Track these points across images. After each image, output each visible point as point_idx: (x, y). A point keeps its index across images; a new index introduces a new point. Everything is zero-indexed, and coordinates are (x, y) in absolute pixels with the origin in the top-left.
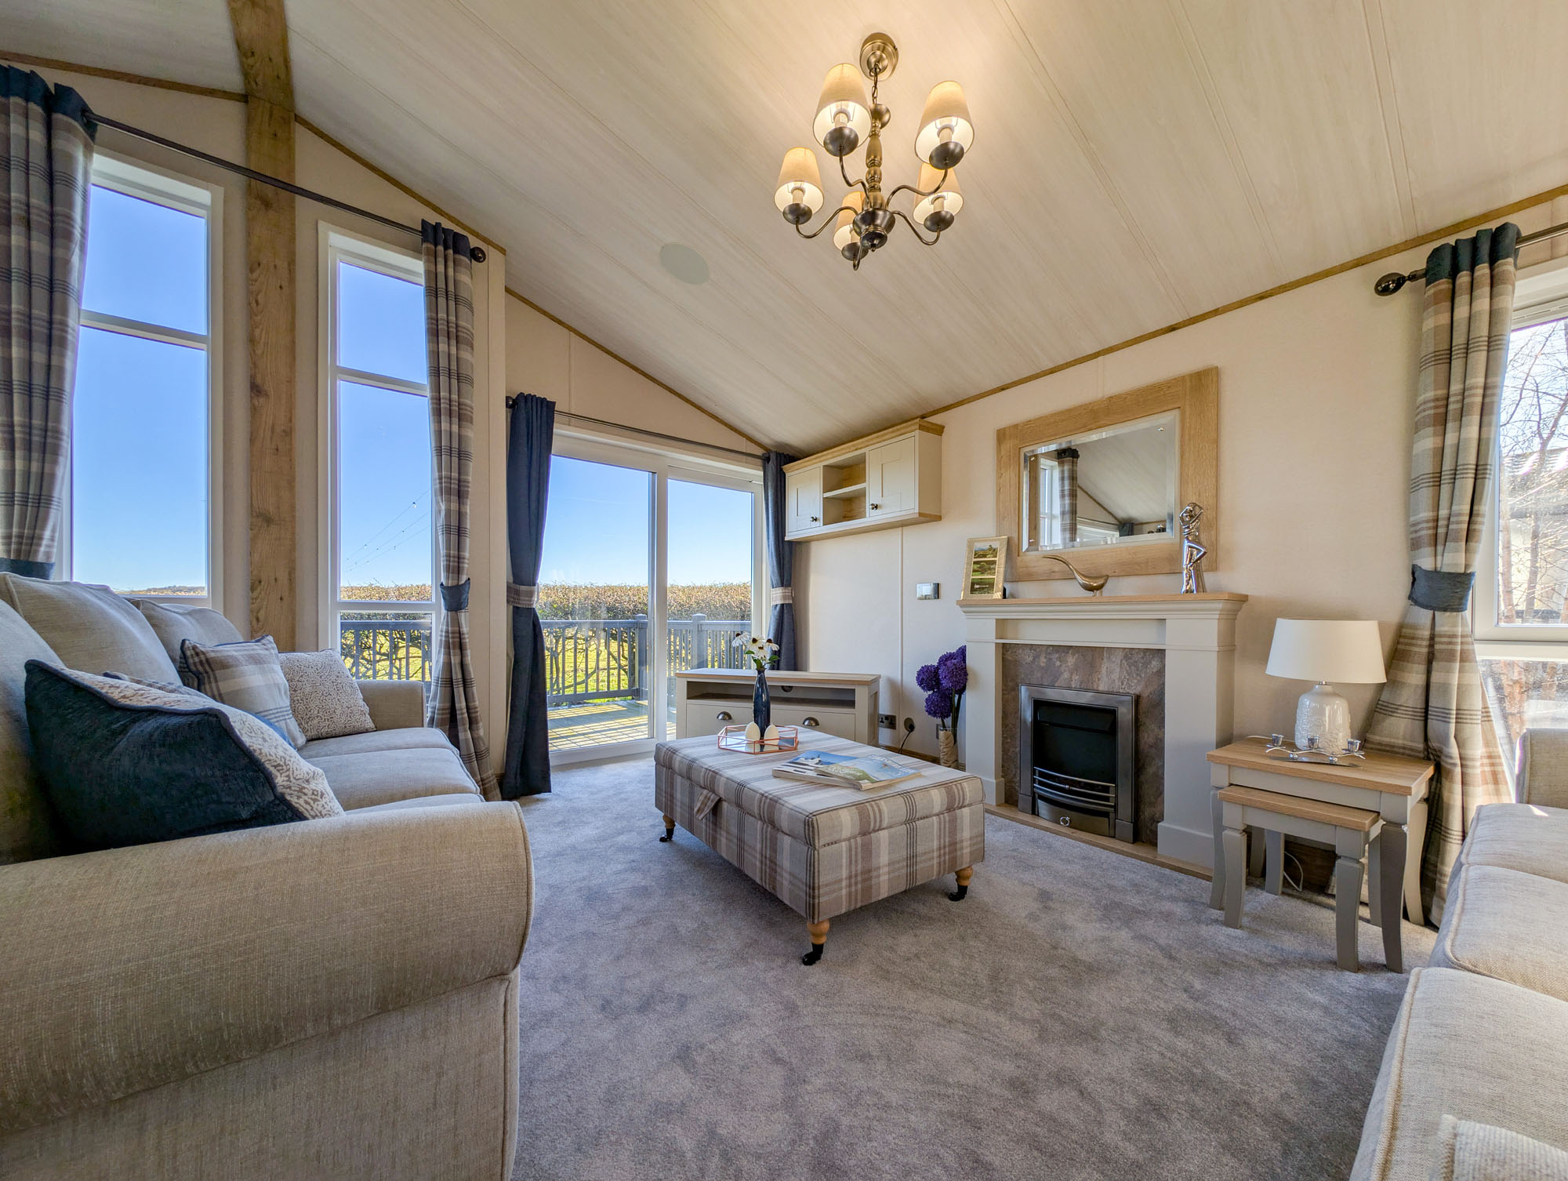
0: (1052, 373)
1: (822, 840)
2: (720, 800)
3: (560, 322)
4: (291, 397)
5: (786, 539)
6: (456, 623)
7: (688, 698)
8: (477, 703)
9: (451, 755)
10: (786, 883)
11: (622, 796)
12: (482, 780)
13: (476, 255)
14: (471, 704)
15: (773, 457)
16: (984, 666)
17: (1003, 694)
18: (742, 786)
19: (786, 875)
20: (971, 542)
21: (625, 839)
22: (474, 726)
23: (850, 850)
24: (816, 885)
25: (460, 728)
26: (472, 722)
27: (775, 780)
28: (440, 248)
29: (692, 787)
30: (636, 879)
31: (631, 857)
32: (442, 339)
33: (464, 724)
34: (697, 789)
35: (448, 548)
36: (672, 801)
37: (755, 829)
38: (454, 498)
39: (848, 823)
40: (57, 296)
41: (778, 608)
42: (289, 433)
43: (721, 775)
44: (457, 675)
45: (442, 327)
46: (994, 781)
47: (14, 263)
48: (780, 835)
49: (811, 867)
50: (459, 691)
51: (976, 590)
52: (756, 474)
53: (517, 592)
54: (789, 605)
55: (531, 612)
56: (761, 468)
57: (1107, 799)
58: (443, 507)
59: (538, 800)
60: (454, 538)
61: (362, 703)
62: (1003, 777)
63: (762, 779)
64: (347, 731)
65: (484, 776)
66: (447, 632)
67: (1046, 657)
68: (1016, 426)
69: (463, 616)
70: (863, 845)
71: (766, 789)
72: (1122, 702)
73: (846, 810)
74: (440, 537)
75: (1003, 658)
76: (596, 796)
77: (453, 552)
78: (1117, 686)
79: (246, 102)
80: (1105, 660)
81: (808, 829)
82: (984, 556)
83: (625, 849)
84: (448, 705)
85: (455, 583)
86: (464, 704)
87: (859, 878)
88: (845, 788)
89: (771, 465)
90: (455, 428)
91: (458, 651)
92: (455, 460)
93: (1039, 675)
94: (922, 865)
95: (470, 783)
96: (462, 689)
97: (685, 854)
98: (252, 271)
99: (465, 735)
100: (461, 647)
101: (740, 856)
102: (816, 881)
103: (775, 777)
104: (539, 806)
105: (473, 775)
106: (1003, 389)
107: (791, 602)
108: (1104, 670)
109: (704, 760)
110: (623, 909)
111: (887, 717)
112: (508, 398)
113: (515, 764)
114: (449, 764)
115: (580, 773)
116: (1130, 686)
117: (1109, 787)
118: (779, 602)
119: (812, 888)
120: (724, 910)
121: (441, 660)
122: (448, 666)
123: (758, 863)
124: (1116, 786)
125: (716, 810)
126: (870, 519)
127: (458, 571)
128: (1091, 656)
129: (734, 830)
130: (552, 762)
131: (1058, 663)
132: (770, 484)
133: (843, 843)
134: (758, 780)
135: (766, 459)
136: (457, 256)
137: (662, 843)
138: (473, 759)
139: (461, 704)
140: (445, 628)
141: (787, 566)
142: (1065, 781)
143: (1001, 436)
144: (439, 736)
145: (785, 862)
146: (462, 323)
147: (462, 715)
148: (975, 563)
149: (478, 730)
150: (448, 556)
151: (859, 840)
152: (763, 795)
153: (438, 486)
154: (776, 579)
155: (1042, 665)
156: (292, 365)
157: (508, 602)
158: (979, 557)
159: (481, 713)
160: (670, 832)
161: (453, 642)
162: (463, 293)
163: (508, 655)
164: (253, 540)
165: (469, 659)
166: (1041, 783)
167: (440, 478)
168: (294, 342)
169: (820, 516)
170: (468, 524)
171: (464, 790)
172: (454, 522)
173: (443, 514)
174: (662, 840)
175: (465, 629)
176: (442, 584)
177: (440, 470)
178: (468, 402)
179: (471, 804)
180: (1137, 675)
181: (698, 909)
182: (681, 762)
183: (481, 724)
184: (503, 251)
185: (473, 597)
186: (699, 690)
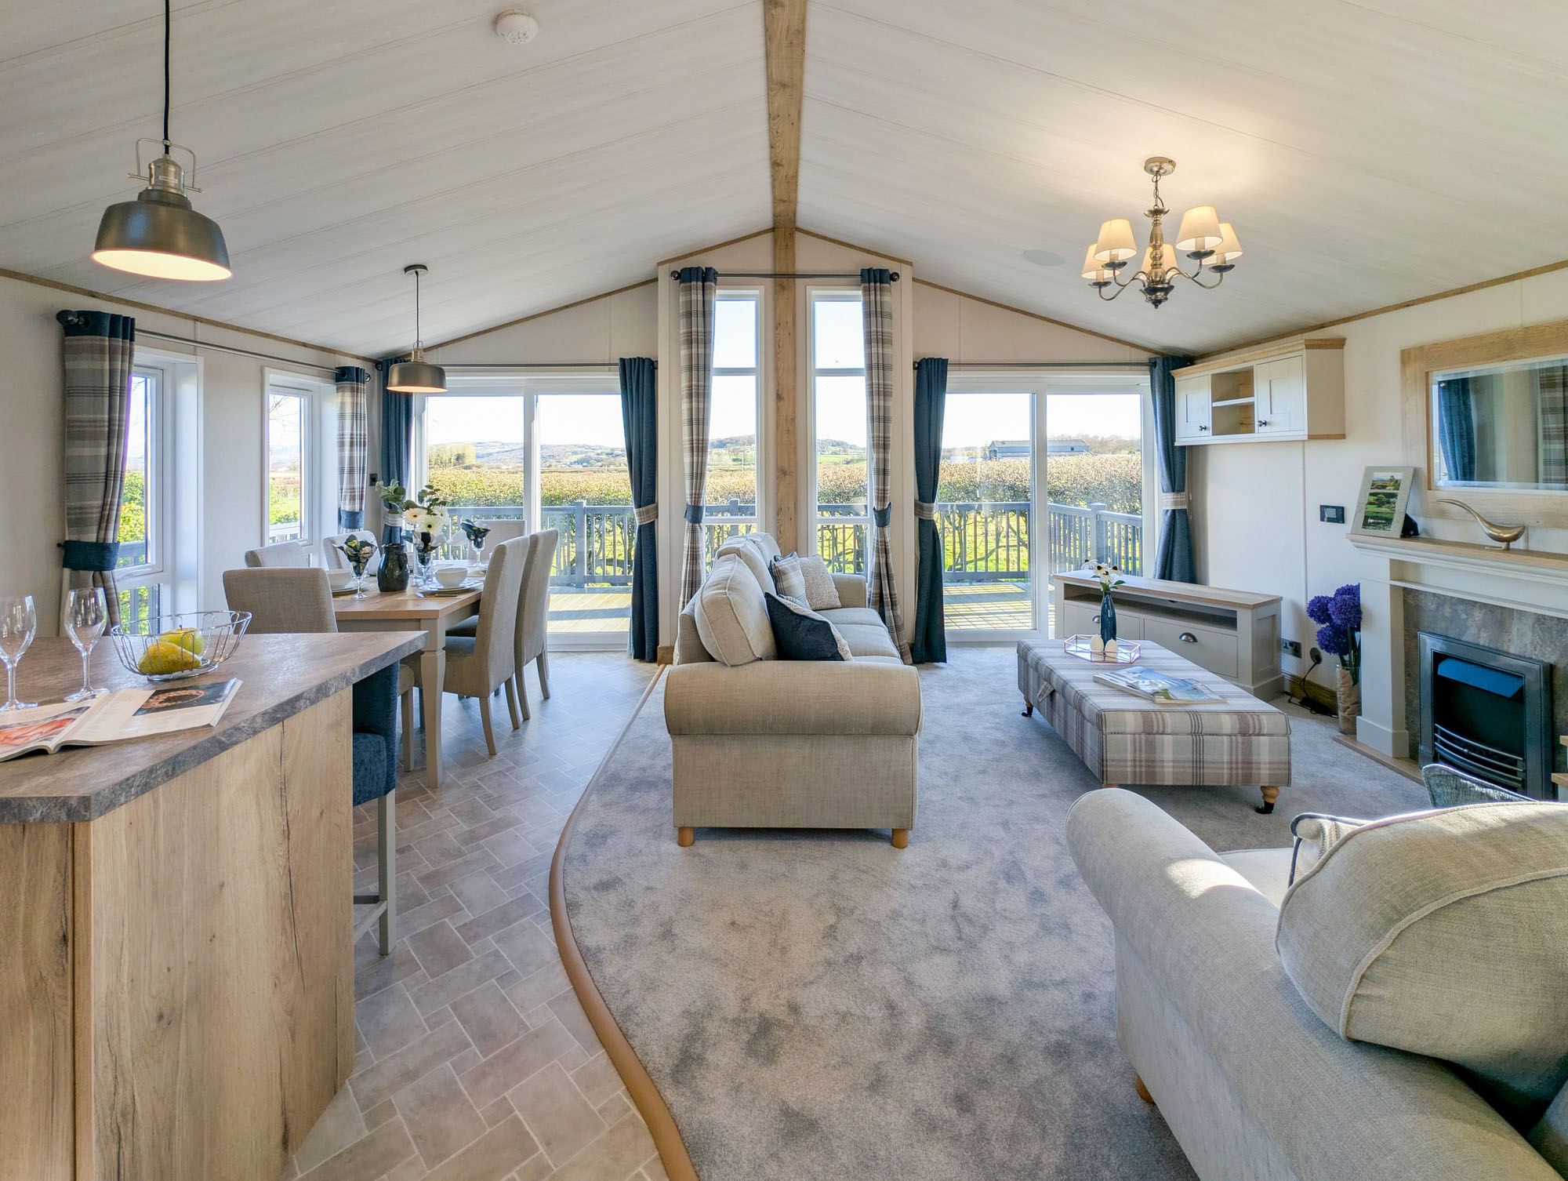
0: (1461, 293)
1: (1109, 728)
2: (1054, 691)
3: (952, 291)
4: (794, 399)
5: (1176, 444)
6: (883, 535)
7: (1066, 599)
8: (896, 591)
9: (883, 630)
10: (1088, 754)
11: (1001, 676)
12: (900, 646)
13: (894, 277)
14: (892, 592)
15: (1160, 362)
16: (1378, 604)
17: (1405, 640)
18: (1066, 683)
19: (1089, 749)
20: (1370, 470)
21: (996, 708)
22: (894, 607)
23: (1135, 741)
24: (1105, 758)
25: (886, 608)
26: (893, 604)
27: (1093, 684)
28: (872, 284)
29: (1039, 677)
30: (999, 735)
31: (997, 720)
32: (874, 344)
33: (888, 606)
34: (1042, 680)
35: (878, 484)
36: (1028, 686)
37: (1073, 714)
38: (881, 450)
39: (1132, 723)
40: (707, 372)
41: (1169, 514)
42: (793, 420)
43: (1055, 673)
44: (884, 571)
45: (874, 337)
46: (1390, 731)
47: (693, 363)
48: (1085, 721)
49: (1102, 746)
50: (885, 582)
51: (1370, 524)
52: (1144, 379)
53: (922, 508)
54: (1184, 512)
55: (932, 523)
56: (1148, 372)
57: (1514, 773)
58: (875, 457)
59: (937, 667)
60: (881, 477)
61: (835, 590)
62: (1407, 729)
63: (1085, 681)
64: (829, 607)
65: (901, 643)
66: (877, 541)
67: (1450, 608)
68: (1422, 348)
69: (887, 530)
70: (1147, 741)
71: (1080, 689)
72: (1529, 670)
73: (1131, 713)
74: (873, 476)
75: (1404, 600)
76: (979, 672)
77: (881, 487)
78: (1529, 652)
79: (774, 231)
80: (1515, 621)
81: (1100, 719)
82: (1384, 487)
83: (994, 714)
84: (878, 591)
85: (882, 508)
86: (888, 592)
87: (1143, 763)
88: (1145, 699)
89: (1158, 371)
90: (882, 403)
91: (884, 555)
92: (882, 424)
93: (1443, 625)
94: (1209, 771)
95: (896, 652)
96: (886, 581)
97: (1037, 727)
98: (777, 329)
99: (889, 613)
100: (886, 552)
101: (1066, 733)
102: (1105, 755)
103: (1095, 682)
104: (937, 671)
105: (894, 642)
106: (1408, 306)
107: (1185, 507)
108: (1514, 631)
109: (1047, 660)
110: (986, 750)
111: (1291, 644)
112: (914, 363)
113: (921, 637)
114: (880, 635)
115: (971, 651)
116: (1544, 654)
117: (1516, 760)
118: (1171, 508)
119: (1102, 761)
120: (1056, 768)
121: (874, 560)
122: (878, 564)
123: (1075, 739)
124: (1525, 760)
125: (1053, 693)
126: (1260, 435)
127: (884, 499)
128: (1500, 616)
129: (1062, 714)
130: (947, 639)
131: (1464, 616)
132: (1157, 389)
133: (1129, 735)
134: (1079, 681)
135: (1152, 364)
136: (882, 285)
137: (1024, 717)
138: (895, 630)
139: (886, 592)
140: (876, 538)
141: (1178, 471)
142: (1466, 746)
143: (1406, 357)
144: (873, 615)
145: (1088, 740)
146: (885, 330)
147: (887, 599)
148: (1371, 494)
149: (896, 610)
150: (878, 489)
151: (1143, 736)
152: (1077, 692)
153: (872, 442)
154: (1166, 482)
155: (1447, 615)
156: (794, 380)
157: (915, 514)
158: (1377, 488)
159: (898, 598)
160: (1030, 710)
161: (882, 549)
162: (886, 310)
163: (915, 554)
164: (778, 486)
165: (890, 560)
166: (1443, 743)
167: (873, 437)
168: (795, 365)
169: (1209, 424)
170: (890, 467)
171: (892, 655)
172: (881, 467)
173: (875, 461)
174: (1024, 714)
175: (888, 540)
176: (874, 509)
177: (873, 432)
178: (890, 383)
179: (894, 663)
180: (1552, 642)
181: (1036, 763)
182: (1032, 658)
183: (898, 606)
184: (910, 264)
185: (893, 517)
186: (1077, 593)
